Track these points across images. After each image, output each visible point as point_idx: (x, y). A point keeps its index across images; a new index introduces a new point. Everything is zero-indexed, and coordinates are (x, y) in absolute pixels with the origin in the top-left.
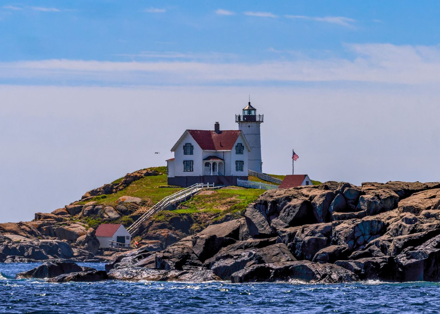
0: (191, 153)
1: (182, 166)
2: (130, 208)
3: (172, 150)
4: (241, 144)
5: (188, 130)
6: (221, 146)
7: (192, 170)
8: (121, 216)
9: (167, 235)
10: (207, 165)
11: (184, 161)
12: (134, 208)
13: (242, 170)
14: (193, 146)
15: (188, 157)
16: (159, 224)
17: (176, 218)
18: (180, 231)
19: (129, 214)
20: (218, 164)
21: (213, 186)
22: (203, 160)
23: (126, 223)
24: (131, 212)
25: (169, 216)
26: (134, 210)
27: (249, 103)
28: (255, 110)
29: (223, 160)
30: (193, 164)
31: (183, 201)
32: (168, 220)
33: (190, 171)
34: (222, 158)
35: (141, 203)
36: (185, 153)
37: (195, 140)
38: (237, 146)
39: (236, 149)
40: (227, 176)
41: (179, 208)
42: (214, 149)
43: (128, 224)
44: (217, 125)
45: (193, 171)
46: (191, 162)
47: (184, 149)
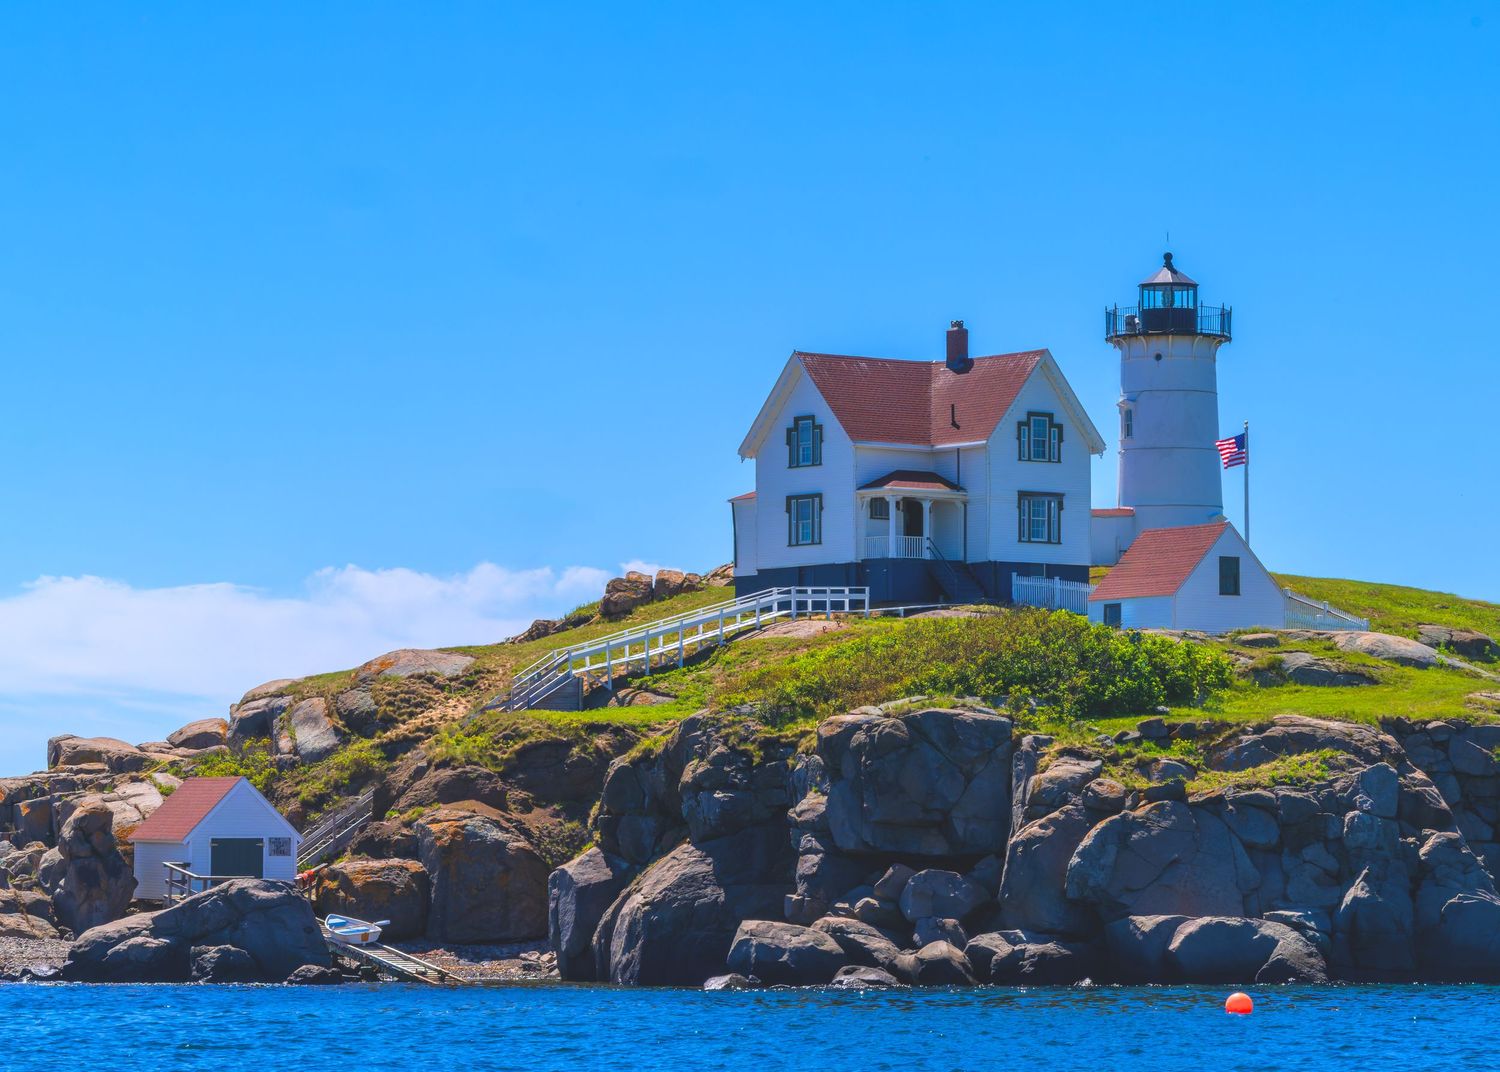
0: (816, 460)
1: (781, 521)
2: (389, 703)
3: (744, 451)
4: (1050, 416)
5: (800, 354)
6: (954, 424)
7: (816, 540)
8: (345, 740)
9: (452, 830)
10: (878, 508)
11: (789, 499)
12: (408, 701)
13: (1054, 539)
14: (820, 427)
15: (805, 480)
16: (447, 773)
17: (545, 743)
18: (556, 814)
19: (379, 733)
20: (926, 506)
21: (863, 602)
22: (859, 489)
23: (346, 774)
24: (388, 722)
25: (516, 735)
26: (403, 714)
27: (1168, 257)
28: (1192, 286)
29: (955, 486)
30: (821, 508)
31: (664, 668)
32: (499, 755)
33: (813, 543)
34: (955, 481)
35: (456, 678)
36: (794, 463)
37: (826, 398)
38: (1027, 424)
39: (1019, 438)
40: (972, 564)
41: (621, 703)
42: (926, 438)
43: (352, 778)
44: (958, 339)
45: (820, 543)
46: (817, 500)
47: (789, 443)
